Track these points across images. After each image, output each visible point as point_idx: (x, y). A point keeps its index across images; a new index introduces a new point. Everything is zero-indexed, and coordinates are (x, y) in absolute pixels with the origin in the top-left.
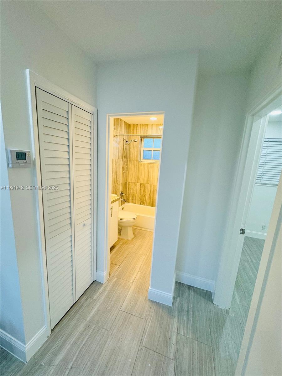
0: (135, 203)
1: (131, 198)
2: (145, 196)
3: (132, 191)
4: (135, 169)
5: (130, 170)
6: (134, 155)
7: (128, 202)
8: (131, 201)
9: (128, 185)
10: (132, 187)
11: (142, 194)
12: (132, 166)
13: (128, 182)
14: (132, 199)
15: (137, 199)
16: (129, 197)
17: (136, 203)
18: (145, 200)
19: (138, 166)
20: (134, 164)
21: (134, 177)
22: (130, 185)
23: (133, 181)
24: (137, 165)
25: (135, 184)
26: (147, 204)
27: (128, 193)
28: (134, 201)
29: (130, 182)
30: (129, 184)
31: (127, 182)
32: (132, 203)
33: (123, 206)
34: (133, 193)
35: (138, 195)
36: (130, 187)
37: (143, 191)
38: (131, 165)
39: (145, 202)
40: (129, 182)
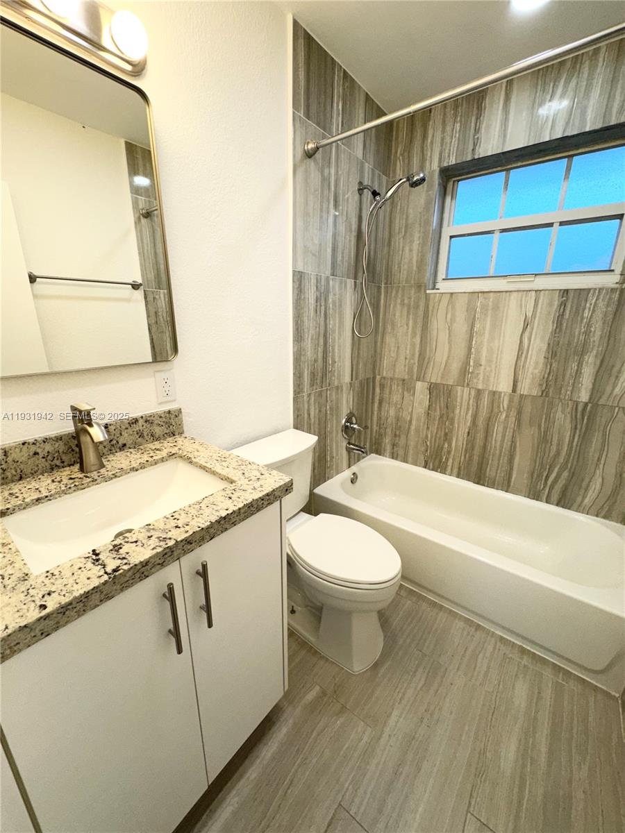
0: (405, 460)
1: (387, 441)
2: (446, 434)
3: (392, 412)
4: (407, 325)
5: (389, 328)
6: (406, 261)
7: (378, 451)
8: (388, 448)
9: (378, 390)
10: (396, 398)
11: (434, 428)
12: (398, 314)
13: (378, 377)
14: (394, 445)
15: (412, 444)
16: (380, 435)
17: (410, 460)
18: (449, 452)
19: (421, 312)
20: (406, 301)
21: (402, 358)
22: (387, 391)
23: (401, 371)
24: (417, 307)
25: (407, 385)
26: (455, 471)
27: (379, 418)
28: (401, 452)
29: (390, 375)
30: (382, 387)
31: (374, 378)
32: (394, 456)
33: (354, 468)
34: (398, 419)
35: (417, 430)
36: (386, 396)
37: (441, 417)
38: (395, 306)
39: (447, 459)
40: (384, 378)
